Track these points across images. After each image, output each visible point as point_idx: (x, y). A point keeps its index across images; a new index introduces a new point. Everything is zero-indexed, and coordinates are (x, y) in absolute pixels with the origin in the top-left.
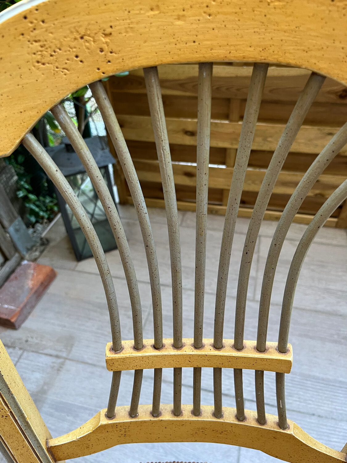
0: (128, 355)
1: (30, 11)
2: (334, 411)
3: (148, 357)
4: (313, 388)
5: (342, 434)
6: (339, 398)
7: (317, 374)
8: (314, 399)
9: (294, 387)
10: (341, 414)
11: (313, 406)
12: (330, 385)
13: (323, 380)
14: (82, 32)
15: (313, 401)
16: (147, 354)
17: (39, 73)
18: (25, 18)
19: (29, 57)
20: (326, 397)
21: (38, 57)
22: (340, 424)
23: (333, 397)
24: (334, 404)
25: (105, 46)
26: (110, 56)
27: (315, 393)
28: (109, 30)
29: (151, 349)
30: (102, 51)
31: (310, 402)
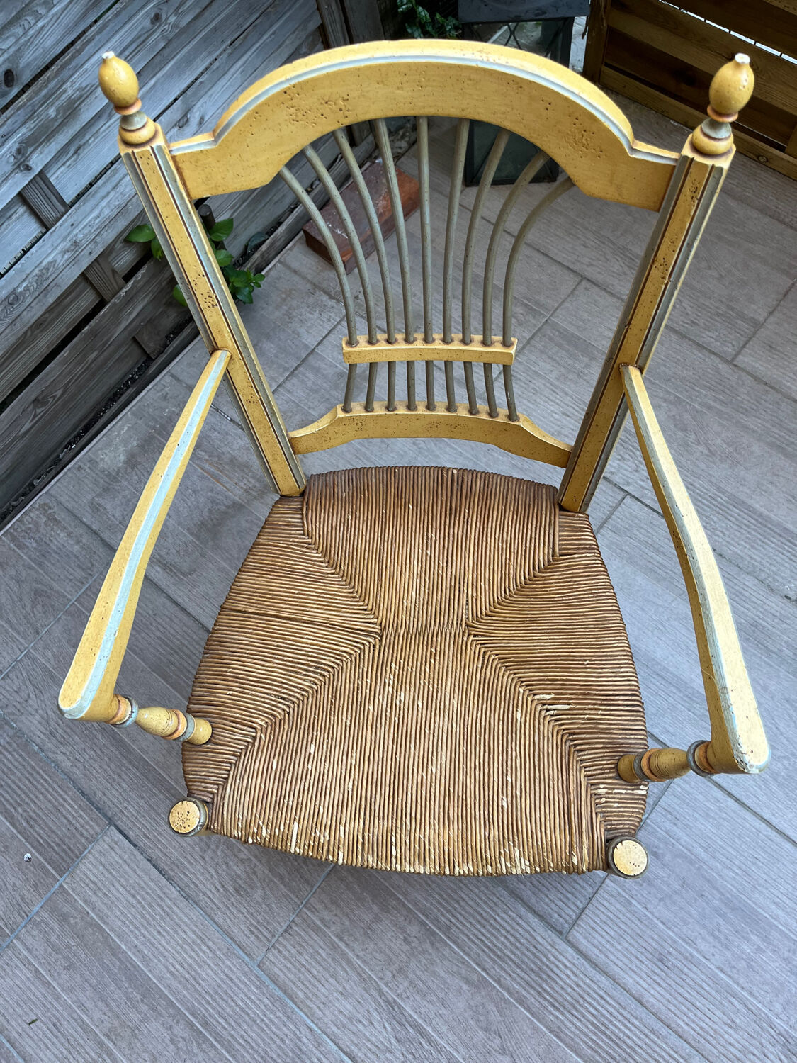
0: (363, 349)
1: (289, 88)
2: (748, 558)
3: (382, 350)
4: (736, 519)
5: (737, 588)
6: (766, 547)
7: (757, 506)
8: (727, 533)
9: (709, 507)
10: (753, 565)
11: (721, 540)
12: (765, 526)
13: (761, 515)
14: (326, 98)
15: (724, 534)
16: (381, 348)
17: (293, 127)
18: (285, 92)
19: (287, 118)
20: (747, 538)
21: (294, 117)
22: (743, 576)
23: (760, 543)
24: (754, 551)
25: (343, 108)
26: (347, 113)
27: (735, 527)
28: (346, 97)
29: (384, 343)
30: (341, 110)
31: (721, 534)
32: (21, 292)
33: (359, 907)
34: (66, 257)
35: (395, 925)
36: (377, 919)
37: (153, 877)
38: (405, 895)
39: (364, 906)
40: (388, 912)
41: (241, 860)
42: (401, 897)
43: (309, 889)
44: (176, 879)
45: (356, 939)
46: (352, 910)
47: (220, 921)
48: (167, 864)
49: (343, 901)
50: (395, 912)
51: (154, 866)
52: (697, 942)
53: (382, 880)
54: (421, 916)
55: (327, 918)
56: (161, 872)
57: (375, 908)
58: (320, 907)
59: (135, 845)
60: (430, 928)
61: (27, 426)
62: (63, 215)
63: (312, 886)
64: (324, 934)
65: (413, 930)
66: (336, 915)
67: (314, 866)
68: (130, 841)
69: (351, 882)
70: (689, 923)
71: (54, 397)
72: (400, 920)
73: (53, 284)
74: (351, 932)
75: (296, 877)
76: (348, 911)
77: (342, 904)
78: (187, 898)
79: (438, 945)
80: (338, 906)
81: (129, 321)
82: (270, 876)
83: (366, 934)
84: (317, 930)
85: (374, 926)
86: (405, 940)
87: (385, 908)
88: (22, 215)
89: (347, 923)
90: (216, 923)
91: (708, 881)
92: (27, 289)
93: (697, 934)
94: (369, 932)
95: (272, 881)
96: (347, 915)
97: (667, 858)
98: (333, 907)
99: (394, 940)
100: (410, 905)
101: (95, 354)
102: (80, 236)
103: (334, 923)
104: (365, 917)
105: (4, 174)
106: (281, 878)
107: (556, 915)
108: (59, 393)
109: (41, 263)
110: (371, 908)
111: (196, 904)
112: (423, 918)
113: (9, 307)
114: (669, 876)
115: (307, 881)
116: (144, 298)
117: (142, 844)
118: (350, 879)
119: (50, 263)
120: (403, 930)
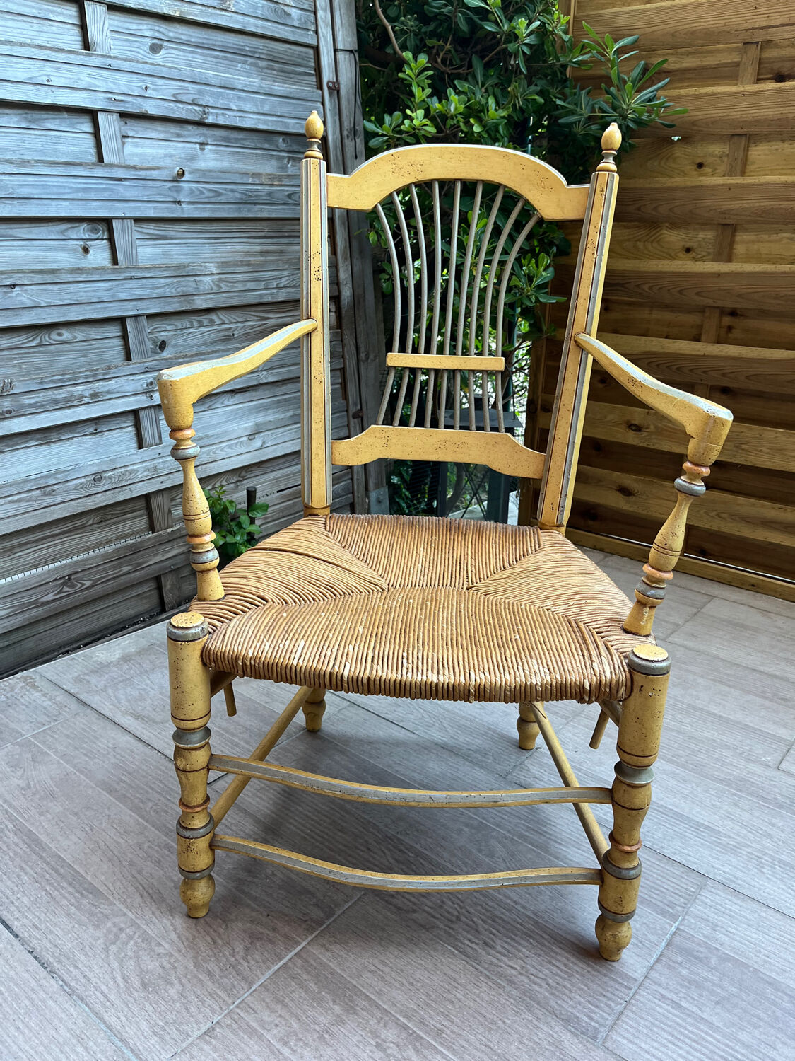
32: (105, 477)
33: (313, 1007)
34: (145, 474)
35: (364, 1029)
36: (340, 1021)
37: (30, 969)
38: (379, 994)
39: (321, 1006)
40: (355, 1013)
41: (158, 955)
42: (373, 997)
43: (245, 987)
44: (62, 972)
45: (306, 1044)
46: (305, 1012)
47: (112, 1020)
48: (53, 956)
49: (293, 1000)
50: (365, 1014)
51: (35, 958)
52: (778, 1047)
53: (348, 979)
54: (401, 1018)
55: (266, 1019)
56: (42, 965)
57: (337, 1009)
58: (257, 1006)
59: (17, 936)
60: (415, 1032)
61: (50, 597)
62: (156, 445)
63: (251, 984)
64: (261, 1037)
65: (390, 1034)
66: (280, 1016)
67: (257, 962)
68: (12, 932)
69: (306, 980)
70: (760, 1026)
71: (83, 585)
72: (371, 1022)
73: (129, 487)
74: (300, 1036)
75: (230, 973)
76: (300, 1013)
77: (290, 1004)
78: (71, 993)
79: (426, 1052)
80: (286, 1006)
81: (165, 558)
82: (195, 970)
83: (321, 1038)
84: (252, 1032)
85: (335, 1029)
86: (378, 1046)
87: (351, 1009)
88: (130, 432)
89: (296, 1026)
90: (104, 1022)
91: (770, 984)
92: (110, 478)
93: (773, 1038)
94: (326, 1036)
95: (196, 976)
96: (297, 1017)
97: (714, 961)
98: (278, 1007)
99: (361, 1045)
100: (385, 1007)
101: (129, 568)
102: (161, 466)
103: (277, 1025)
104: (322, 1019)
105: (136, 391)
106: (210, 974)
107: (586, 1019)
108: (88, 583)
109: (127, 466)
110: (332, 1009)
111: (82, 1000)
112: (404, 1021)
113: (92, 482)
114: (721, 979)
115: (244, 979)
116: (182, 546)
117: (26, 934)
118: (305, 976)
119: (134, 470)
120: (375, 1034)
